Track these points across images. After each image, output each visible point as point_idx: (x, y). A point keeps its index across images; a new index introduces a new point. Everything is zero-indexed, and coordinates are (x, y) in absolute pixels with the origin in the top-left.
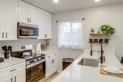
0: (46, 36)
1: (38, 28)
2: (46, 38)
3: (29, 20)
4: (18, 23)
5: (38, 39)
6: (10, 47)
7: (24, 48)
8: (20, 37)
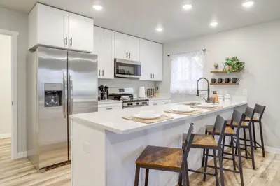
0: (152, 76)
1: (140, 66)
2: (153, 80)
3: (128, 55)
4: (115, 60)
5: (141, 79)
6: (106, 88)
7: (123, 90)
8: (117, 75)
